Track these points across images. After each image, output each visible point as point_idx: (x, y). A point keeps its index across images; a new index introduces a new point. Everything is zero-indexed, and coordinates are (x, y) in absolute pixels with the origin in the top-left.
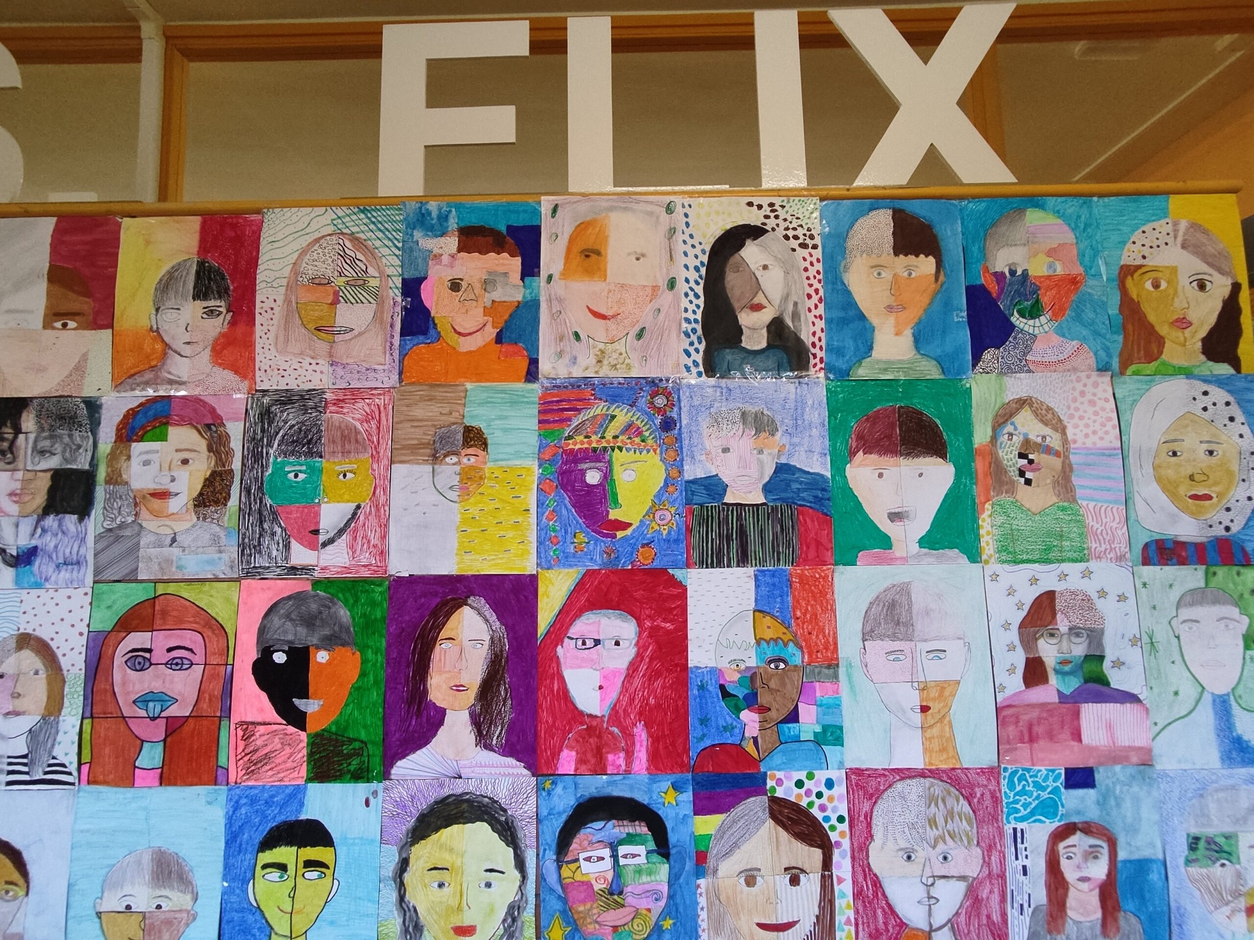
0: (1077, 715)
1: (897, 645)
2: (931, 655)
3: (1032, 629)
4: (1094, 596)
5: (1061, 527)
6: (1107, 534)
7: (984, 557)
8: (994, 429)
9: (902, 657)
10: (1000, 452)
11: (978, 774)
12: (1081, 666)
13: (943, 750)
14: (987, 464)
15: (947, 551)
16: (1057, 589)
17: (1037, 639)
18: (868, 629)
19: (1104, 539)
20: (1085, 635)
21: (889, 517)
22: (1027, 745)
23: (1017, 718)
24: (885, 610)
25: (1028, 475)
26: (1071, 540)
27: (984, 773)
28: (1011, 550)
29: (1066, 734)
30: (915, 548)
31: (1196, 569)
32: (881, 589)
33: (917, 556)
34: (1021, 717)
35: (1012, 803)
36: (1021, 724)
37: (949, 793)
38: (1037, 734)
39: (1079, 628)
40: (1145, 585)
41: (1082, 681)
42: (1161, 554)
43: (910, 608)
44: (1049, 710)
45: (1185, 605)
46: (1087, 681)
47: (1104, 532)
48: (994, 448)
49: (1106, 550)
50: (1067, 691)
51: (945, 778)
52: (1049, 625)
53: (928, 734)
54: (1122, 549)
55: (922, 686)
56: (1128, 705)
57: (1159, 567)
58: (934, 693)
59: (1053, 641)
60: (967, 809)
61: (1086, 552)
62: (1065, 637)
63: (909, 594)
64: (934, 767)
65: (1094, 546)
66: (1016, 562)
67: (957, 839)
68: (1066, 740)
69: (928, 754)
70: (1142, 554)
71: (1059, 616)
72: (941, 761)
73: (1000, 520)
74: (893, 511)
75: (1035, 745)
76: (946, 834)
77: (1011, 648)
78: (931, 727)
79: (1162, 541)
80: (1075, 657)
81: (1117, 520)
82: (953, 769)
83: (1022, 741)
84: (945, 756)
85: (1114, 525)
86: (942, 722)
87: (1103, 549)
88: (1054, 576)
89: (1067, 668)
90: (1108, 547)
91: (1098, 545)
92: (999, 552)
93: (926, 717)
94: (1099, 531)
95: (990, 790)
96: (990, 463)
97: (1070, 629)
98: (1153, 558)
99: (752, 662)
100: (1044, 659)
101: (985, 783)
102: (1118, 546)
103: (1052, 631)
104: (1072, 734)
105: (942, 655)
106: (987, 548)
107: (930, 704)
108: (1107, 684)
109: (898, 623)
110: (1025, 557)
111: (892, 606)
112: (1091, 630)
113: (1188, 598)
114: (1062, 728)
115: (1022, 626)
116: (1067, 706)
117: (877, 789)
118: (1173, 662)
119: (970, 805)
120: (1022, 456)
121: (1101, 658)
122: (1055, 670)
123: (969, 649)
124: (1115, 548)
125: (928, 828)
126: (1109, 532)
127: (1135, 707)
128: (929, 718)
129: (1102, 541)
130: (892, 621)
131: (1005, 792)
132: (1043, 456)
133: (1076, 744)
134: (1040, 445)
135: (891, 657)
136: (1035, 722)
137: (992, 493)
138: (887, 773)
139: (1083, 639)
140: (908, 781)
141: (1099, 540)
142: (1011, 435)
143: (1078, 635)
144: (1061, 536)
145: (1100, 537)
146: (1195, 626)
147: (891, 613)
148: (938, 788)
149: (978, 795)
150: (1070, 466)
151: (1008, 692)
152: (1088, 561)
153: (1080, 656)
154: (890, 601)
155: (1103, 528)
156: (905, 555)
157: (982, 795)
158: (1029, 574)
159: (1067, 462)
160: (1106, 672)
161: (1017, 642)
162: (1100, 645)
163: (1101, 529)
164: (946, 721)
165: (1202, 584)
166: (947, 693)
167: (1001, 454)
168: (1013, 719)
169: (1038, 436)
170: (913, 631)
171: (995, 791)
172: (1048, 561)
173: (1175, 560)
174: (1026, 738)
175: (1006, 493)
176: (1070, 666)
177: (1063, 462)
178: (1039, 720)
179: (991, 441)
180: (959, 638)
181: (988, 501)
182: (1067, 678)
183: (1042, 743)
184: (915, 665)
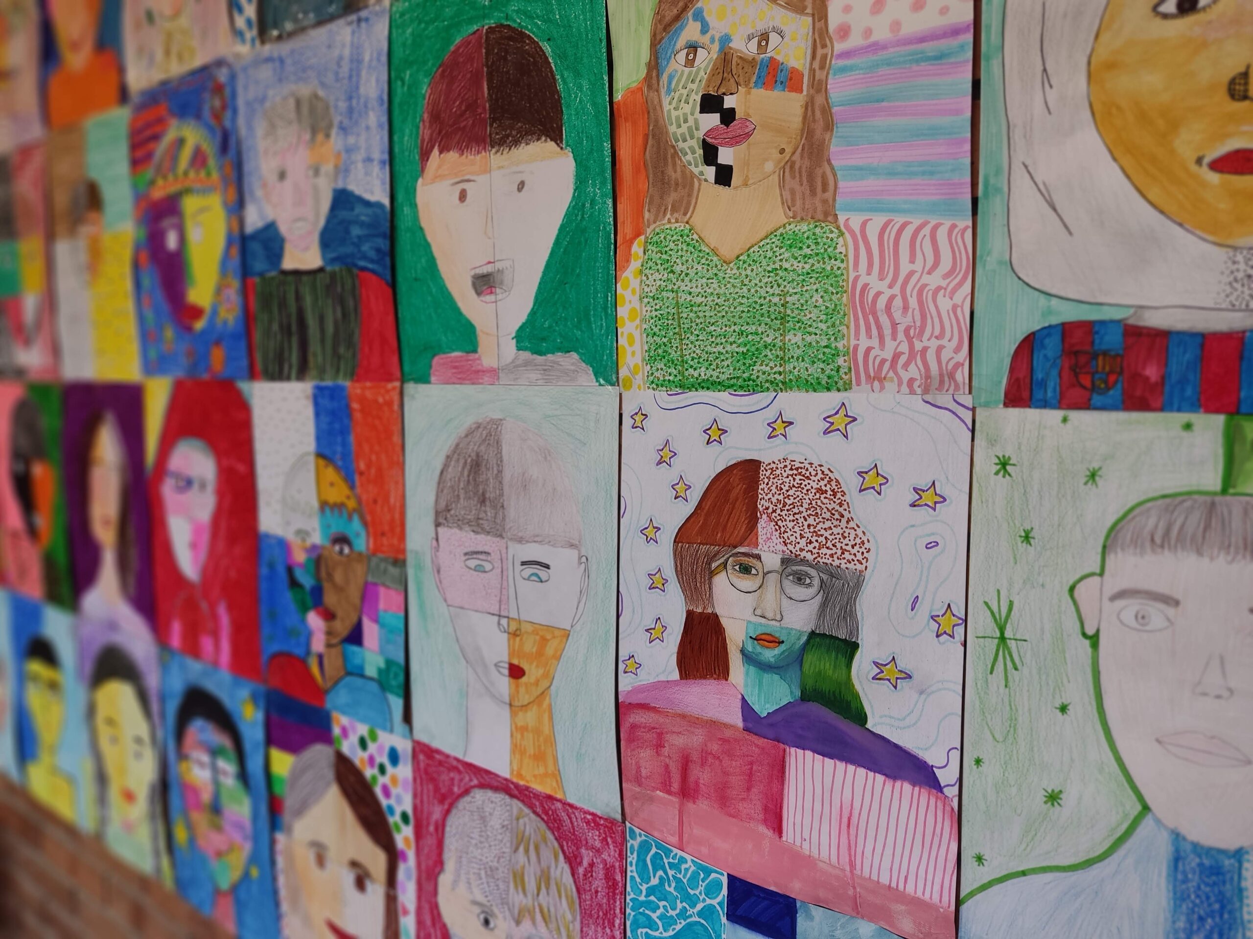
0: (779, 770)
1: (483, 542)
2: (528, 571)
3: (704, 548)
4: (850, 483)
5: (784, 294)
6: (906, 308)
7: (623, 372)
8: (655, 43)
9: (488, 566)
10: (665, 101)
11: (588, 823)
12: (799, 658)
13: (539, 757)
14: (640, 140)
15: (559, 357)
16: (765, 458)
17: (712, 574)
18: (442, 504)
19: (894, 325)
20: (816, 582)
21: (474, 285)
22: (675, 799)
23: (660, 735)
24: (466, 473)
25: (725, 156)
26: (804, 328)
27: (597, 825)
28: (674, 355)
29: (754, 806)
30: (509, 349)
31: (1188, 427)
32: (462, 431)
33: (514, 367)
34: (668, 737)
35: (643, 904)
36: (666, 751)
37: (545, 840)
38: (697, 783)
39: (804, 561)
40: (1004, 464)
41: (798, 693)
42: (1075, 371)
43: (500, 472)
44: (725, 741)
45: (1136, 542)
46: (805, 697)
47: (898, 302)
48: (653, 95)
49: (896, 356)
50: (763, 708)
51: (539, 810)
52: (741, 544)
53: (521, 720)
54: (946, 355)
55: (513, 627)
56: (907, 787)
57: (1059, 414)
58: (530, 645)
59: (747, 583)
60: (568, 879)
61: (840, 361)
62: (773, 578)
63: (498, 443)
64: (522, 783)
65: (864, 343)
66: (684, 386)
67: (553, 926)
68: (750, 818)
69: (517, 756)
70: (1012, 369)
71: (764, 527)
72: (535, 776)
73: (657, 278)
74: (480, 271)
75: (690, 806)
76: (537, 910)
77: (656, 584)
78: (524, 707)
79: (1088, 328)
80: (789, 630)
81: (946, 263)
82: (550, 798)
83: (666, 787)
84: (542, 770)
85: (934, 280)
86: (540, 705)
87: (888, 354)
88: (759, 425)
89: (770, 655)
90: (904, 347)
91: (875, 342)
92: (651, 360)
93: (517, 686)
94: (881, 303)
95: (605, 862)
96: (646, 137)
97: (785, 562)
98: (1043, 384)
99: (317, 538)
100: (724, 622)
101: (598, 844)
102: (934, 344)
103: (745, 560)
104: (766, 809)
105: (543, 574)
106: (629, 350)
107: (525, 666)
108: (861, 718)
109: (483, 501)
110: (703, 373)
111: (476, 465)
112: (833, 573)
113: (1151, 522)
114: (749, 789)
115: (682, 536)
116: (761, 742)
117: (451, 791)
118: (1063, 709)
119: (573, 875)
120: (710, 103)
121: (850, 648)
122: (743, 651)
123: (586, 570)
124: (925, 350)
125: (512, 885)
126: (913, 302)
127: (924, 796)
128: (522, 690)
129: (887, 331)
130: (475, 494)
131: (632, 877)
132: (760, 94)
133: (769, 833)
134: (752, 62)
135: (473, 563)
136: (695, 756)
137: (647, 215)
138: (461, 767)
139: (812, 591)
140: (490, 793)
141: (879, 327)
142: (693, 48)
143: (799, 579)
144: (783, 319)
145: (884, 320)
146: (1157, 613)
147: (475, 480)
148: (531, 824)
149: (585, 863)
150: (827, 110)
151: (646, 677)
152: (847, 387)
153: (801, 633)
154: (473, 455)
155: (897, 290)
156: (495, 366)
157: (592, 865)
158: (705, 415)
159: (819, 100)
160: (858, 687)
161: (669, 571)
162: (848, 614)
163: (888, 293)
164: (545, 704)
165: (1212, 480)
166: (550, 650)
167: (666, 107)
168: (650, 736)
169: (750, 38)
170: (504, 519)
171: (613, 866)
172: (749, 387)
173: (1116, 393)
174: (676, 786)
175: (674, 210)
176: (777, 651)
177: (809, 106)
178: (705, 756)
179: (648, 78)
180: (572, 546)
181: (638, 235)
182: (767, 677)
183: (702, 806)
184: (505, 583)
